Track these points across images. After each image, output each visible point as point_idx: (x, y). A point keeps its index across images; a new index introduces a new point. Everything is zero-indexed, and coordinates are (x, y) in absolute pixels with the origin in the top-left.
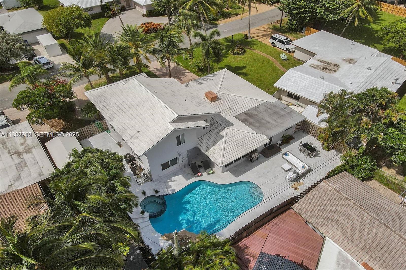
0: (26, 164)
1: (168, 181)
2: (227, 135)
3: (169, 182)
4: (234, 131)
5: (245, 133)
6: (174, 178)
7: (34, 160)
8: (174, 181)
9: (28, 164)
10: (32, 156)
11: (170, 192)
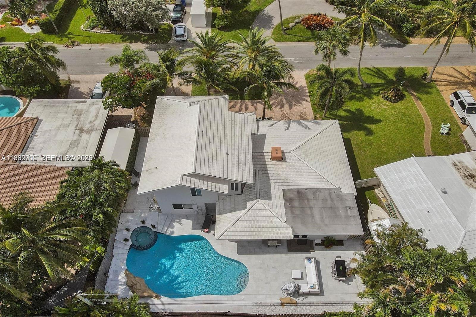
0: (79, 144)
1: (176, 220)
2: (252, 208)
3: (177, 222)
4: (262, 208)
5: (274, 216)
6: (184, 221)
7: (86, 144)
8: (180, 224)
9: (79, 145)
10: (88, 139)
11: (168, 233)
